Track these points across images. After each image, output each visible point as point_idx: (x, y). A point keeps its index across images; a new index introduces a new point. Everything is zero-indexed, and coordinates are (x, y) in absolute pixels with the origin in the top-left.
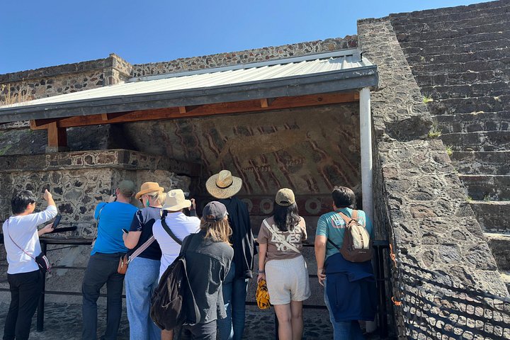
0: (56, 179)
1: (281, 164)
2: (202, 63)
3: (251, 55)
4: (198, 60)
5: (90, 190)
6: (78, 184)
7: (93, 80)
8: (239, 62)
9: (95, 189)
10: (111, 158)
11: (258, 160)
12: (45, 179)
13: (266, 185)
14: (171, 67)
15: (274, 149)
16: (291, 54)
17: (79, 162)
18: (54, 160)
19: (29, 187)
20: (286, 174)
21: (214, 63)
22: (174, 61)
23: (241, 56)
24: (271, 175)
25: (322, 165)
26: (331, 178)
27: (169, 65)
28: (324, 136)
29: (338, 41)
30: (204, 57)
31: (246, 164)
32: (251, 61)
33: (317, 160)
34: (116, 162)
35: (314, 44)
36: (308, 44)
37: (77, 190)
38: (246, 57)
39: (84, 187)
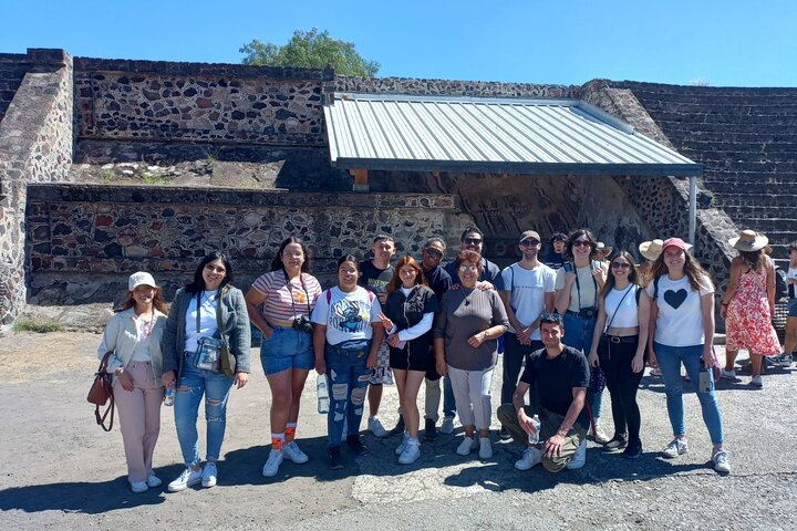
0: (383, 218)
1: (510, 209)
2: (422, 88)
3: (478, 87)
4: (416, 83)
5: (421, 230)
6: (408, 224)
7: (304, 92)
8: (464, 94)
9: (426, 230)
10: (447, 203)
11: (488, 204)
12: (370, 217)
13: (495, 230)
14: (383, 87)
15: (505, 193)
16: (519, 94)
17: (414, 203)
18: (386, 200)
19: (351, 225)
20: (514, 219)
21: (436, 90)
22: (386, 79)
23: (467, 87)
24: (500, 220)
25: (547, 212)
26: (554, 224)
27: (382, 82)
28: (551, 184)
29: (564, 89)
30: (424, 81)
31: (476, 207)
32: (476, 95)
33: (544, 207)
34: (452, 206)
35: (542, 88)
36: (535, 87)
37: (408, 229)
38: (472, 88)
39: (415, 228)
